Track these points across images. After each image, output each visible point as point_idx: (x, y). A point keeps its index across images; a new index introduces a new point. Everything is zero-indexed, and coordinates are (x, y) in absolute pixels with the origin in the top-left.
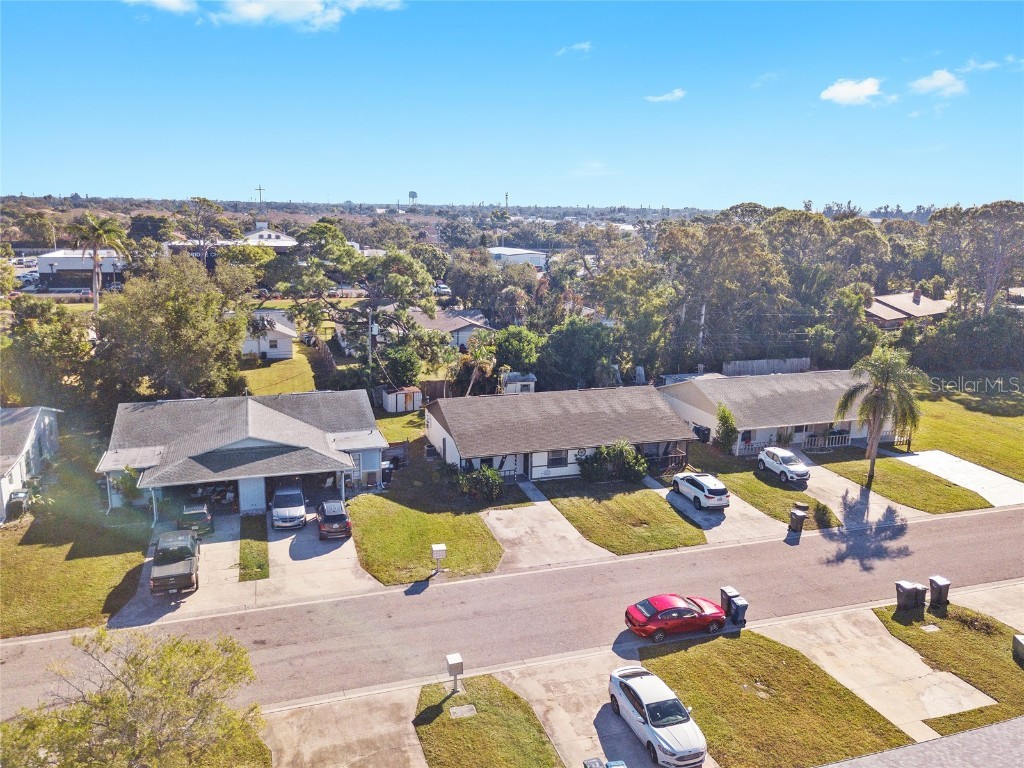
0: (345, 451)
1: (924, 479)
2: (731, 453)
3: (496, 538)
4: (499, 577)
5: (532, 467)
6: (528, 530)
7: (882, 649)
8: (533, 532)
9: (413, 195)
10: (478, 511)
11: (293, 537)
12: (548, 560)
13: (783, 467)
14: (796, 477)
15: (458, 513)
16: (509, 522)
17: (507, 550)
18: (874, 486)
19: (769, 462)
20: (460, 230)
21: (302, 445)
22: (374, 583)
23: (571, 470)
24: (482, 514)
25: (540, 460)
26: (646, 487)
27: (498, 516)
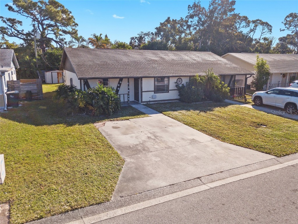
3: (113, 145)
5: (142, 92)
6: (150, 135)
8: (156, 137)
10: (94, 122)
15: (70, 124)
16: (127, 129)
17: (128, 160)
23: (172, 95)
24: (98, 125)
25: (148, 85)
27: (114, 125)
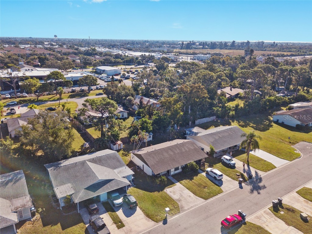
0: (123, 177)
1: (259, 160)
2: (213, 157)
3: (174, 199)
4: (183, 213)
5: (171, 172)
6: (180, 195)
7: (276, 221)
9: (55, 36)
10: (163, 190)
11: (121, 208)
12: (191, 205)
13: (229, 162)
14: (233, 165)
15: (159, 191)
16: (174, 192)
17: (179, 204)
18: (250, 164)
19: (225, 161)
20: (87, 59)
21: (113, 178)
22: (153, 222)
23: (180, 171)
24: (165, 191)
25: (172, 170)
26: (200, 173)
27: (169, 190)
